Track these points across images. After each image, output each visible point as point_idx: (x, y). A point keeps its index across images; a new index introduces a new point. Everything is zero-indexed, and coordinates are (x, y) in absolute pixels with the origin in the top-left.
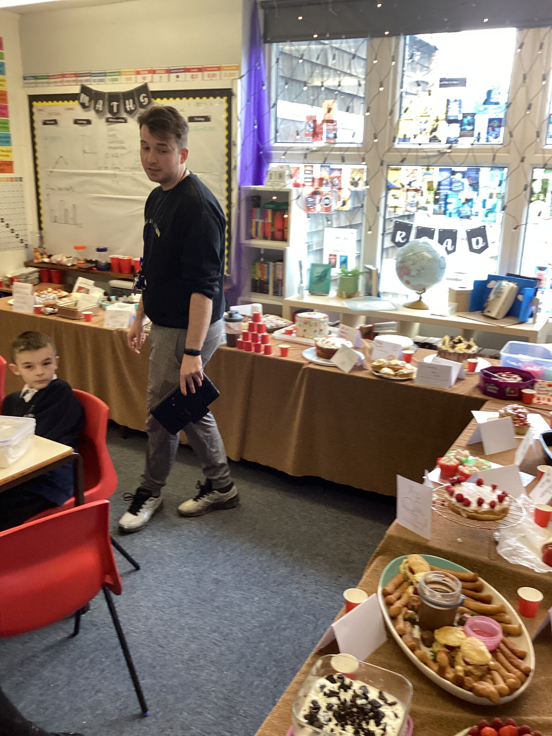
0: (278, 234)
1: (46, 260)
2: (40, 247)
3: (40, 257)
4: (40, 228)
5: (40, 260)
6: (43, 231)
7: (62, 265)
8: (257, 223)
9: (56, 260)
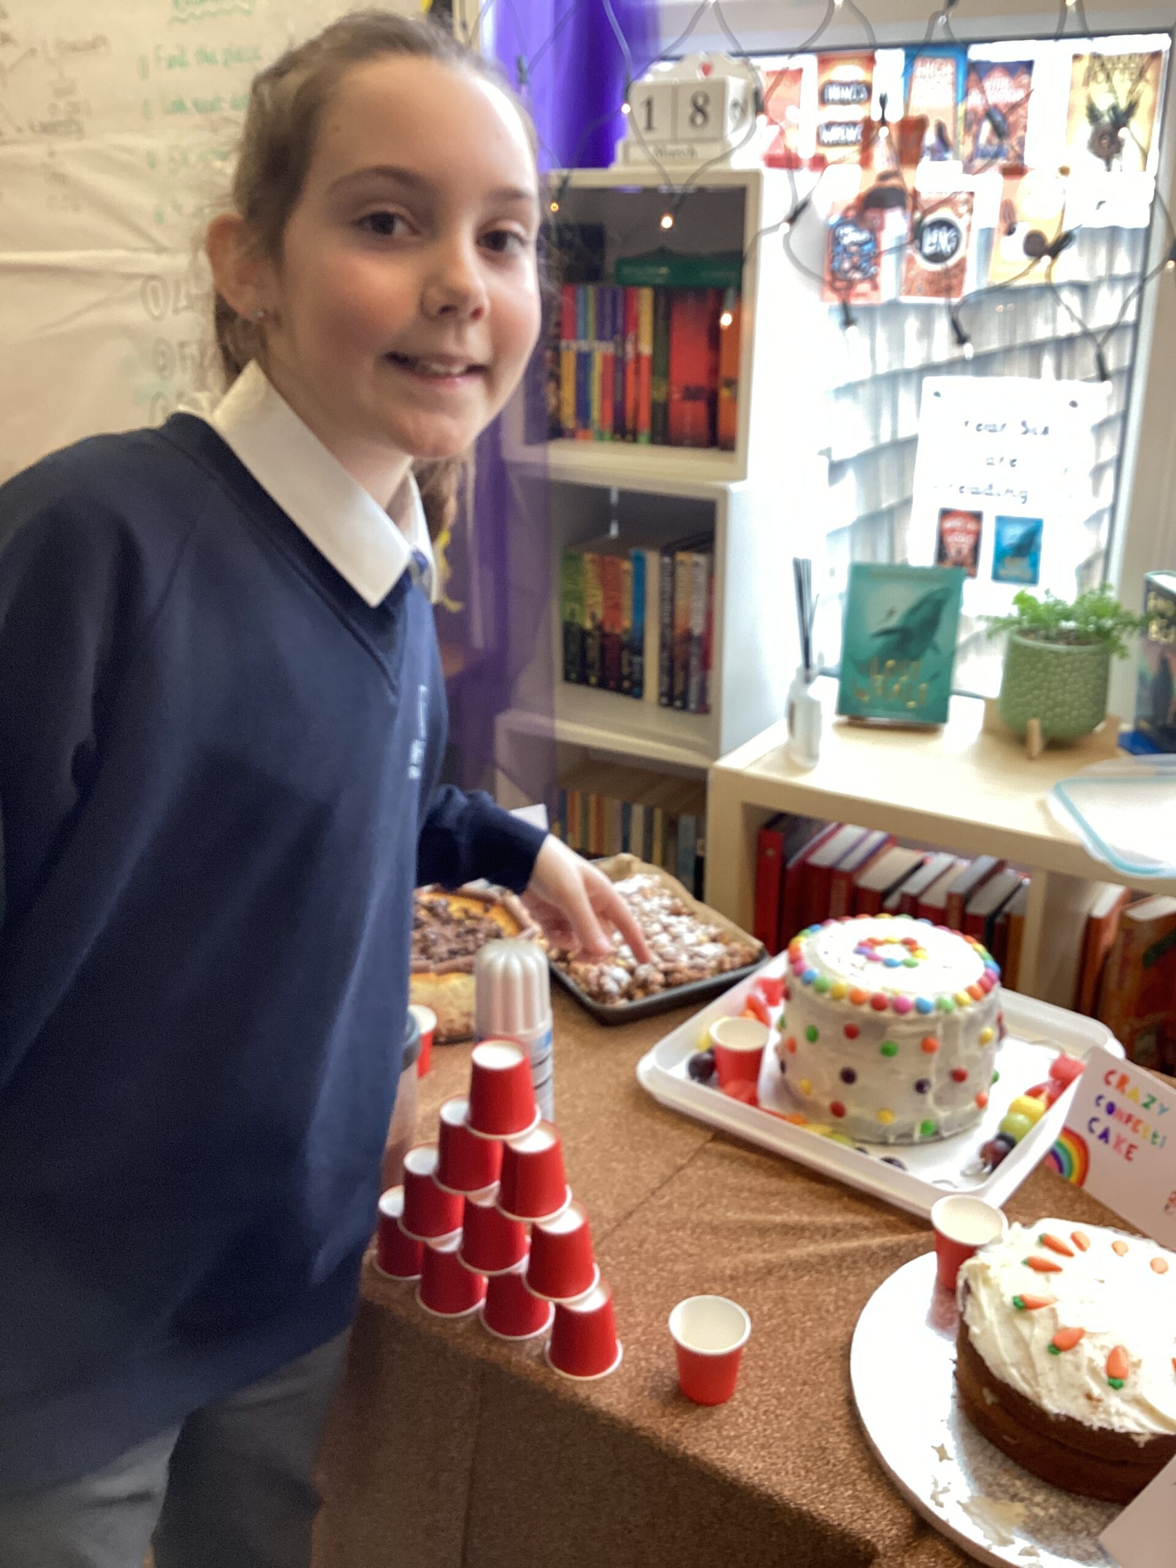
0: (691, 414)
8: (584, 361)
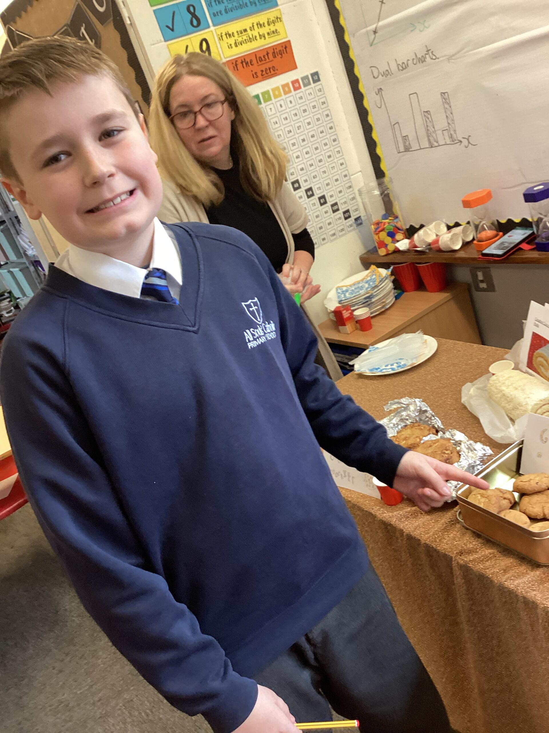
1: (403, 244)
2: (385, 217)
3: (388, 240)
4: (379, 174)
5: (391, 247)
6: (386, 180)
7: (440, 250)
9: (424, 241)
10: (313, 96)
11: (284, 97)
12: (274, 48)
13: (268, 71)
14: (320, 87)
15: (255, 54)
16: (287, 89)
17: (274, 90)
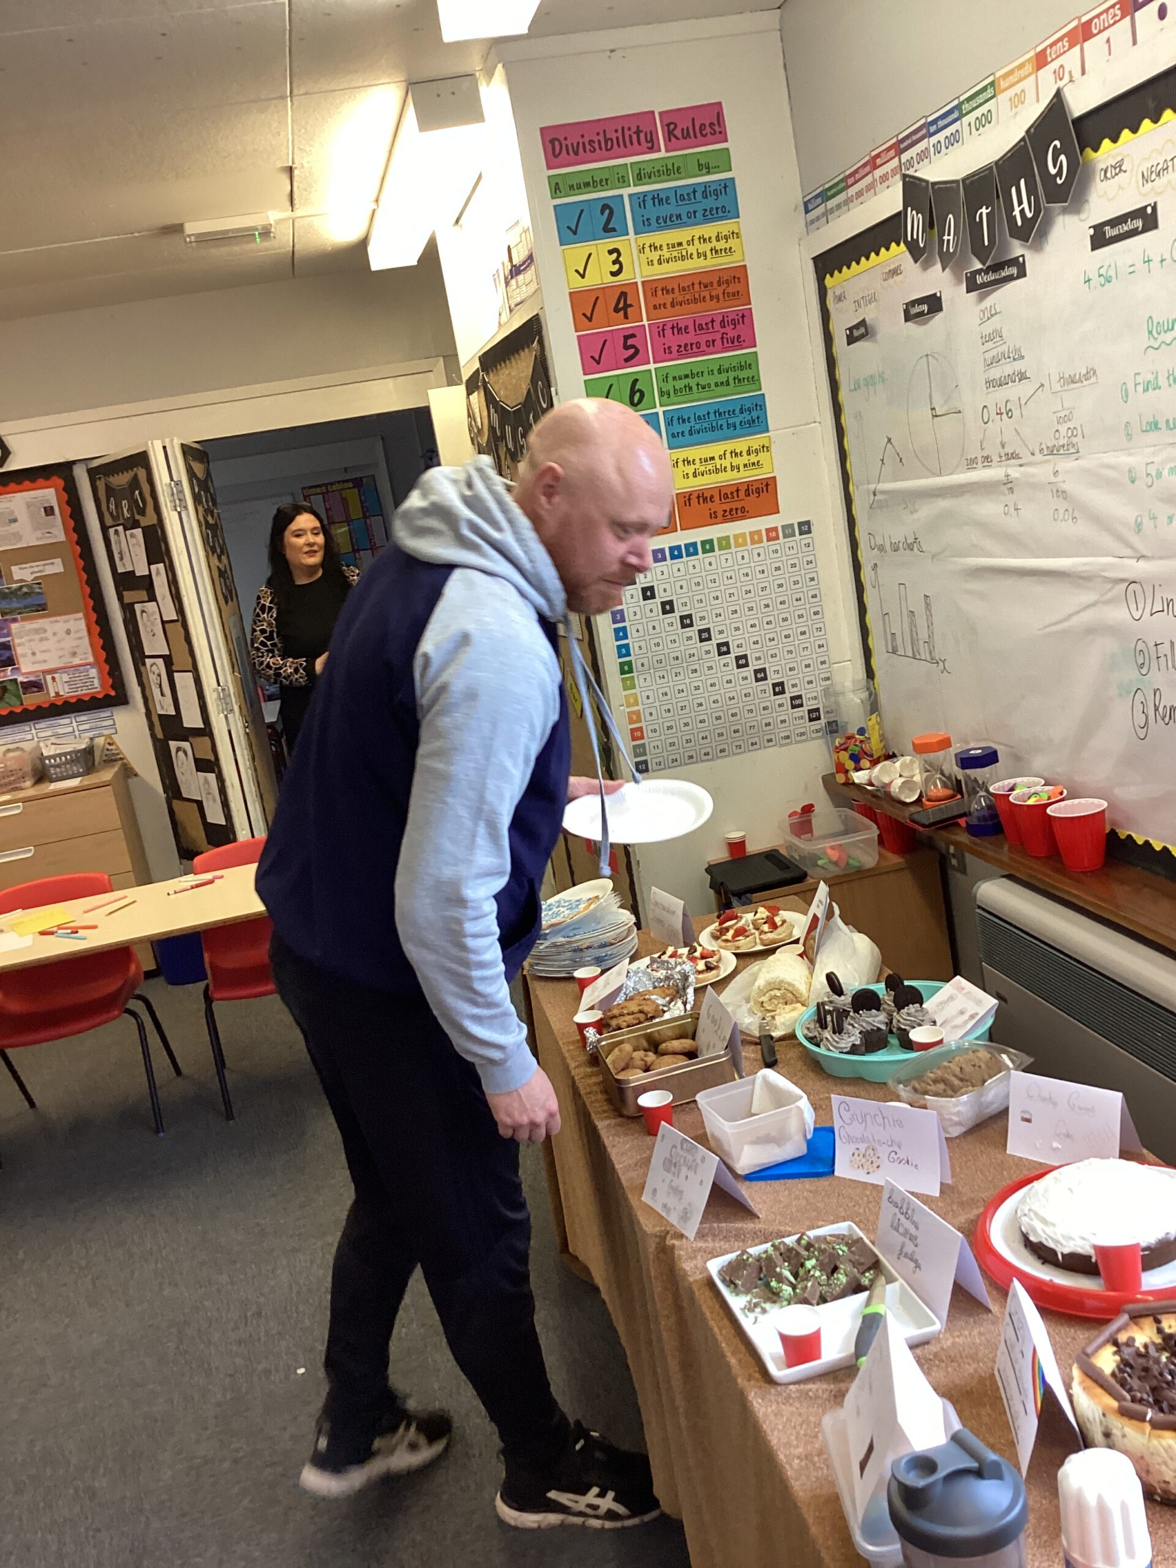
1: (861, 776)
5: (849, 776)
6: (875, 681)
9: (881, 780)
10: (795, 551)
11: (750, 547)
12: (749, 484)
13: (734, 512)
14: (810, 541)
15: (720, 489)
16: (756, 538)
17: (736, 536)
